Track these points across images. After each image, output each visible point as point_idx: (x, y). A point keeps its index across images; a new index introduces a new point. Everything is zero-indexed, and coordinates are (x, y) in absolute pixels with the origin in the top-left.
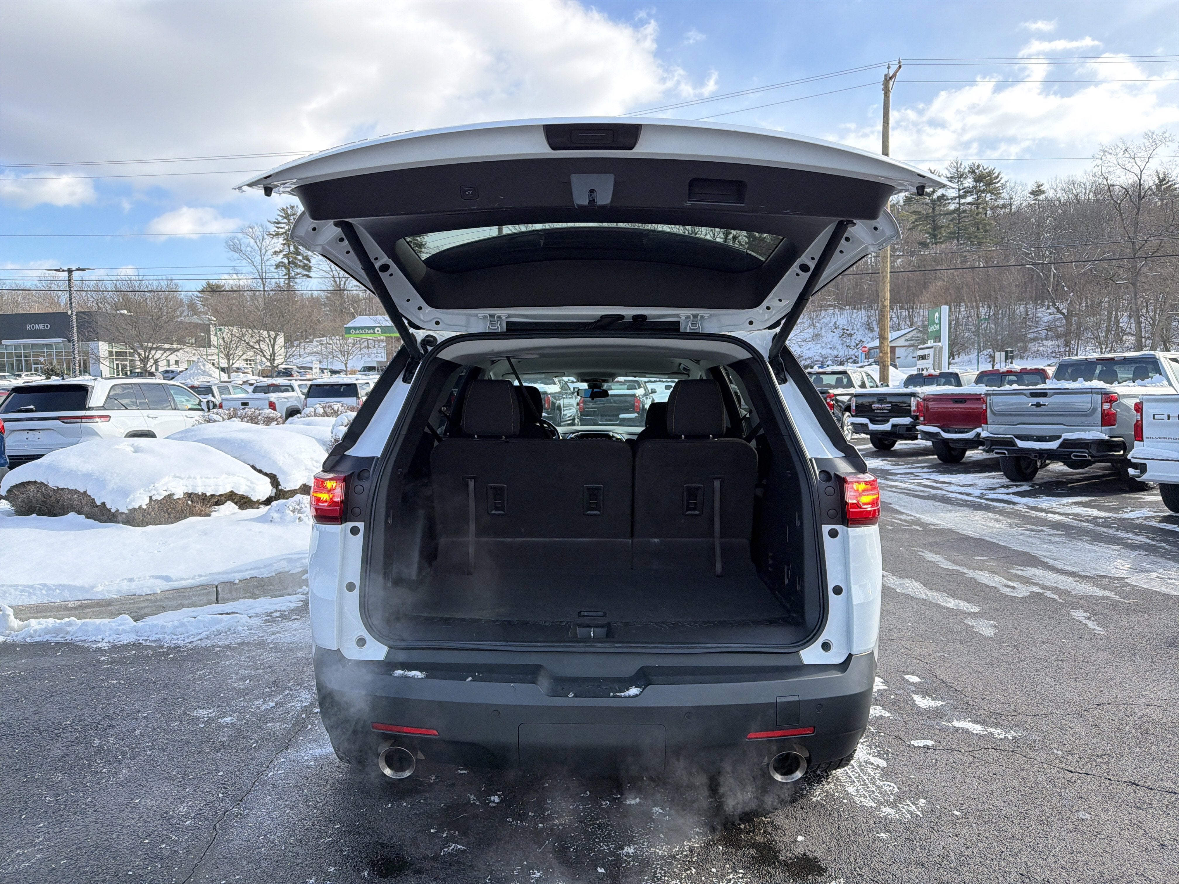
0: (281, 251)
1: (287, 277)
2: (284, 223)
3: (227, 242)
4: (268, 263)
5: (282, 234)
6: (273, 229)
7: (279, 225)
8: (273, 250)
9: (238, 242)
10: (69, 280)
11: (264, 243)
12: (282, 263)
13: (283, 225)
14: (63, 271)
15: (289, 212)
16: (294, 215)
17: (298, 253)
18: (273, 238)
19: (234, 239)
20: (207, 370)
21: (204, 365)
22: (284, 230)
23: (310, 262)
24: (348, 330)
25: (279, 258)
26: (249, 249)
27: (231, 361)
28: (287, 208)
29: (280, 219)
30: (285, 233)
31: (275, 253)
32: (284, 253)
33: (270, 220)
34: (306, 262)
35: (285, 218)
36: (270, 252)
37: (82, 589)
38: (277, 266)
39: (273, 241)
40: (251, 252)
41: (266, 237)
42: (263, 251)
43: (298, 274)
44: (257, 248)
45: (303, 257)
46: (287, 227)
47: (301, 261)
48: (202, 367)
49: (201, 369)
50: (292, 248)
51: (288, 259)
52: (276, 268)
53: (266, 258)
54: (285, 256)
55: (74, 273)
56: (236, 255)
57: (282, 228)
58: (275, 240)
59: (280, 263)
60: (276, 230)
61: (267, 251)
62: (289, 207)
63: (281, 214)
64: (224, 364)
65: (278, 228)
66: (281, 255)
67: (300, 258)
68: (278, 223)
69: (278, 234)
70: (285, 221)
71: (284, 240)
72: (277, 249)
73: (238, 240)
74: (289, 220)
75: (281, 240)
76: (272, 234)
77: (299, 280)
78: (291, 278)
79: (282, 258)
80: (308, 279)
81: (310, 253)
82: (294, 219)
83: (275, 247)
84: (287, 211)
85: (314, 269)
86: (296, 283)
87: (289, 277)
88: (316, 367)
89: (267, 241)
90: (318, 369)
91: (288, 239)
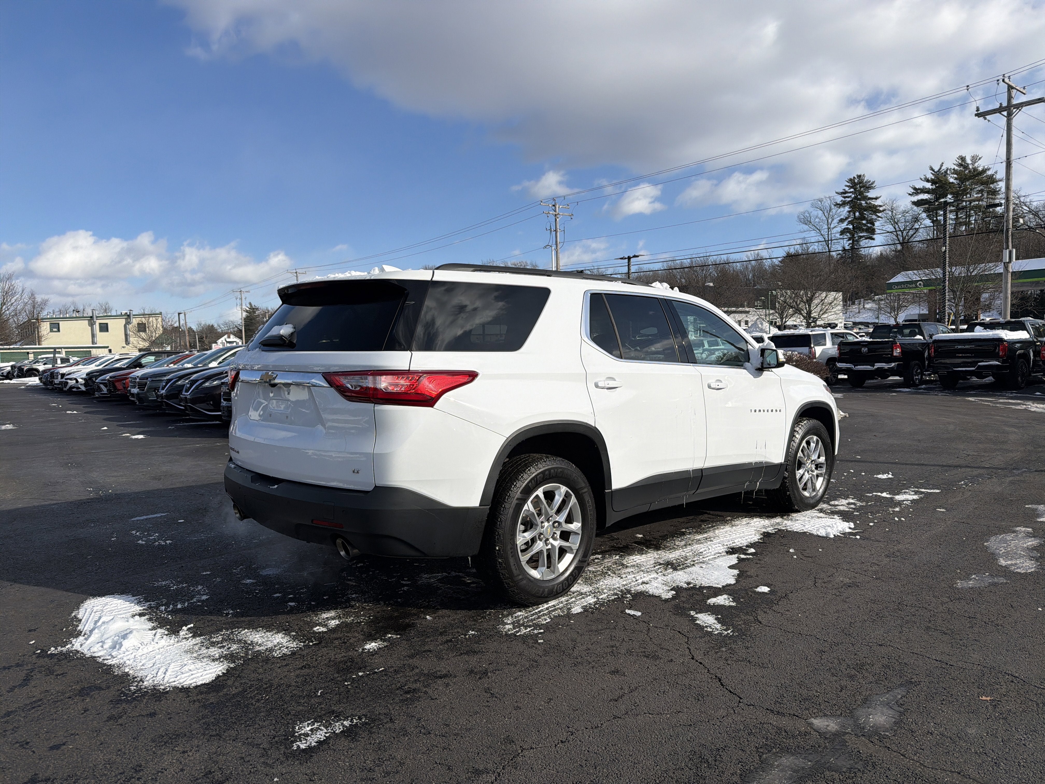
0: (847, 218)
1: (851, 242)
2: (850, 192)
3: (798, 217)
4: (834, 231)
5: (849, 202)
6: (839, 199)
7: (846, 195)
8: (839, 219)
9: (808, 215)
10: (629, 265)
11: (831, 213)
12: (847, 228)
13: (850, 195)
14: (625, 258)
15: (856, 181)
16: (860, 183)
17: (864, 218)
18: (839, 207)
19: (804, 213)
20: (764, 328)
21: (762, 324)
22: (849, 199)
23: (874, 225)
24: (891, 286)
25: (844, 225)
26: (817, 220)
27: (784, 320)
28: (854, 178)
29: (847, 189)
30: (851, 201)
31: (842, 221)
32: (850, 219)
33: (837, 191)
34: (869, 225)
35: (851, 187)
36: (836, 221)
38: (842, 233)
39: (839, 210)
40: (819, 222)
41: (833, 207)
42: (830, 221)
43: (861, 237)
44: (825, 218)
45: (867, 221)
46: (853, 196)
47: (865, 225)
48: (760, 326)
49: (759, 327)
50: (857, 214)
51: (853, 225)
52: (841, 235)
53: (832, 226)
54: (850, 223)
55: (632, 259)
56: (806, 227)
57: (848, 197)
58: (842, 209)
59: (845, 229)
60: (843, 199)
61: (833, 220)
62: (856, 177)
63: (848, 184)
64: (779, 322)
65: (845, 197)
66: (846, 223)
67: (864, 222)
68: (846, 192)
69: (844, 204)
70: (852, 190)
71: (849, 208)
72: (842, 217)
73: (809, 213)
74: (855, 189)
75: (847, 208)
76: (839, 204)
77: (863, 243)
78: (855, 241)
79: (847, 225)
80: (871, 241)
81: (874, 217)
82: (861, 187)
83: (841, 216)
84: (854, 181)
85: (877, 231)
86: (860, 245)
87: (853, 241)
88: (841, 323)
89: (834, 211)
90: (843, 325)
91: (854, 205)
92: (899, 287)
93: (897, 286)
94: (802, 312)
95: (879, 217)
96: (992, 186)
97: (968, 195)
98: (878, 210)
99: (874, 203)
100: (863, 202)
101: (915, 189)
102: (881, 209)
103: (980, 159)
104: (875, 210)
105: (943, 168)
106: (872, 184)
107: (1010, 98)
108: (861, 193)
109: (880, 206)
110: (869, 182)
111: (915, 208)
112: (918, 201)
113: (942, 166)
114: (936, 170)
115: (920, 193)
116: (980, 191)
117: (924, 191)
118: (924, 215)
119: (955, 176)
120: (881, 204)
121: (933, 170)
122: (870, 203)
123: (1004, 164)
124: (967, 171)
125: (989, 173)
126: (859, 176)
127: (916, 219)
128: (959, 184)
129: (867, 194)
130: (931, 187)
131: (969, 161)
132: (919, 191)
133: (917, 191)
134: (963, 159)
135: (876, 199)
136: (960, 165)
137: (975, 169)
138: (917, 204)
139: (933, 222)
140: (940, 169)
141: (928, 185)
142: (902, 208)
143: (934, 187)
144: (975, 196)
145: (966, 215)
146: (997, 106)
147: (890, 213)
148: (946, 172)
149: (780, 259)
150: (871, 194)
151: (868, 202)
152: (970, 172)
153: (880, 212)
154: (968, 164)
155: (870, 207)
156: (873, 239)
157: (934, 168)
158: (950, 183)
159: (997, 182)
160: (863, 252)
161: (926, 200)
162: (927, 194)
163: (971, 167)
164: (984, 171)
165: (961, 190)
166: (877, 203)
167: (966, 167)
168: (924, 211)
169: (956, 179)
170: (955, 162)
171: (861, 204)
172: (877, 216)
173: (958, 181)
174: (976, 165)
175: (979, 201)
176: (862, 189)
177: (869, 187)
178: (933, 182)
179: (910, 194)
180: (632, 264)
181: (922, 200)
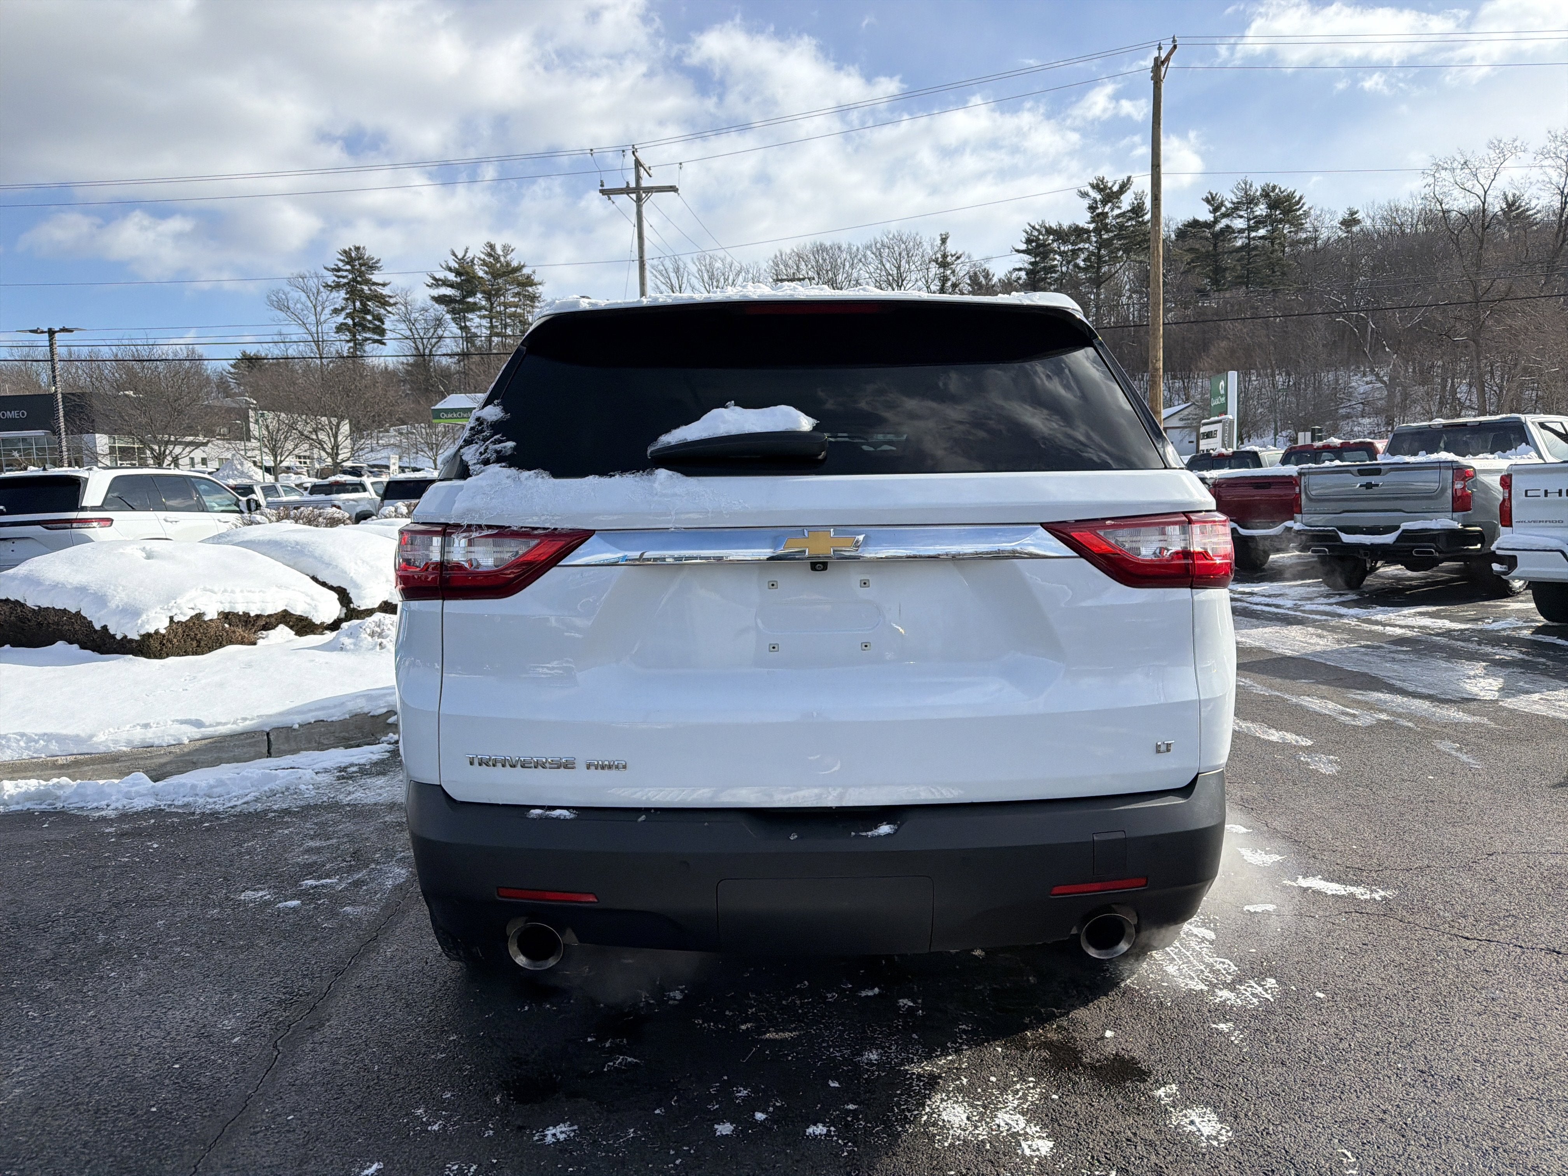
0: (343, 309)
1: (351, 344)
2: (346, 270)
3: (268, 297)
4: (326, 327)
5: (344, 285)
6: (331, 279)
7: (340, 274)
8: (332, 308)
9: (284, 297)
10: (51, 345)
11: (320, 298)
12: (345, 324)
13: (345, 274)
14: (42, 332)
15: (353, 255)
16: (359, 259)
17: (368, 312)
18: (331, 291)
19: (278, 293)
20: (246, 471)
21: (242, 464)
22: (345, 280)
23: (383, 323)
24: (437, 414)
25: (340, 319)
26: (299, 306)
27: (279, 458)
28: (350, 249)
29: (341, 264)
30: (348, 283)
31: (336, 311)
32: (348, 311)
33: (326, 266)
34: (377, 323)
35: (348, 263)
36: (328, 311)
37: (77, 739)
38: (340, 329)
39: (332, 295)
40: (302, 310)
41: (322, 289)
42: (319, 309)
43: (367, 339)
44: (310, 305)
45: (373, 316)
46: (350, 276)
47: (370, 322)
48: (239, 467)
49: (237, 469)
50: (358, 304)
51: (353, 319)
53: (323, 318)
54: (348, 315)
55: (56, 335)
56: (282, 315)
57: (344, 277)
58: (334, 294)
59: (342, 324)
60: (336, 279)
61: (323, 309)
62: (353, 248)
63: (342, 258)
64: (269, 461)
65: (339, 277)
66: (343, 315)
67: (369, 317)
68: (339, 270)
69: (337, 286)
70: (348, 267)
71: (346, 294)
72: (337, 306)
73: (284, 294)
74: (353, 266)
75: (343, 294)
76: (330, 286)
77: (369, 347)
78: (358, 345)
79: (345, 319)
80: (381, 346)
81: (382, 311)
82: (361, 265)
83: (335, 303)
84: (350, 254)
85: (389, 335)
86: (365, 351)
87: (355, 344)
88: (394, 464)
89: (324, 295)
90: (397, 467)
91: (353, 292)
92: (450, 416)
93: (447, 413)
94: (325, 446)
95: (389, 312)
96: (530, 289)
97: (502, 298)
98: (387, 301)
99: (381, 291)
100: (366, 288)
101: (434, 279)
102: (392, 301)
103: (512, 250)
104: (383, 301)
105: (468, 255)
106: (377, 262)
107: (638, 178)
108: (361, 274)
109: (390, 297)
110: (373, 259)
111: (437, 306)
112: (439, 297)
113: (466, 252)
114: (460, 256)
115: (442, 285)
116: (517, 294)
117: (446, 283)
118: (448, 317)
119: (485, 268)
120: (391, 294)
121: (456, 257)
122: (376, 291)
123: (637, 263)
124: (498, 265)
125: (526, 271)
126: (357, 249)
127: (439, 322)
128: (489, 280)
129: (370, 276)
130: (455, 279)
131: (499, 251)
132: (440, 283)
133: (438, 282)
134: (492, 247)
135: (384, 285)
136: (489, 255)
137: (508, 264)
138: (439, 300)
139: (461, 328)
140: (465, 256)
141: (451, 277)
142: (419, 304)
143: (458, 280)
144: (512, 299)
145: (501, 324)
146: (624, 186)
147: (403, 308)
148: (472, 261)
149: (232, 362)
150: (376, 277)
151: (373, 288)
152: (502, 265)
153: (391, 305)
154: (499, 256)
155: (376, 296)
156: (384, 344)
157: (457, 254)
158: (479, 277)
159: (536, 284)
160: (370, 361)
161: (450, 296)
162: (449, 289)
163: (502, 259)
164: (519, 268)
165: (494, 290)
166: (385, 291)
167: (497, 259)
168: (448, 312)
169: (486, 273)
170: (483, 250)
171: (362, 290)
172: (386, 310)
173: (490, 277)
174: (509, 257)
175: (516, 306)
176: (363, 268)
177: (371, 267)
178: (458, 273)
179: (428, 285)
180: (58, 343)
181: (445, 296)
